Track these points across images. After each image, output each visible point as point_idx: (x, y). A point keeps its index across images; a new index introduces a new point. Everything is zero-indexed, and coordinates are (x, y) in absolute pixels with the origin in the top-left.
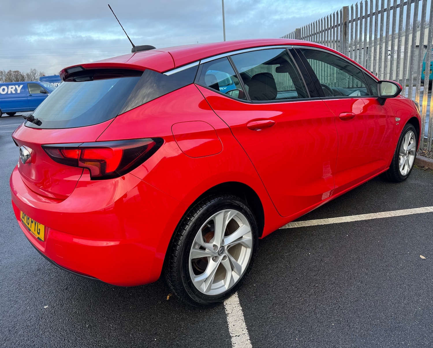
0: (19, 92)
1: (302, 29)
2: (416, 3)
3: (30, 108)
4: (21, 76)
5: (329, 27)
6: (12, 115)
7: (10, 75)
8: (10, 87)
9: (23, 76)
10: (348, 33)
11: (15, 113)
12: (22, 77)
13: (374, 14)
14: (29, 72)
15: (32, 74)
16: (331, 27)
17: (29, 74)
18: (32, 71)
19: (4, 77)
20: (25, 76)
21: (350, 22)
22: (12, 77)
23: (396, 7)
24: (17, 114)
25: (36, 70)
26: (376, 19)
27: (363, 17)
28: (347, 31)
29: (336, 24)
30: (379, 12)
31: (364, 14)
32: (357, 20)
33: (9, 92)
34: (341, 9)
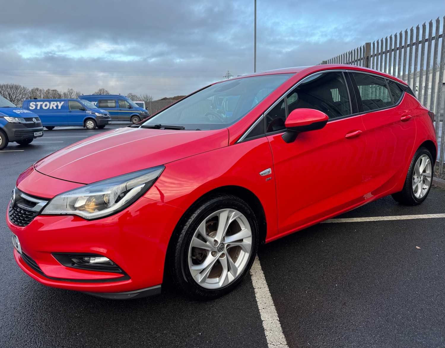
0: (60, 108)
1: (329, 61)
2: (429, 42)
3: (69, 123)
4: (59, 94)
5: (353, 60)
6: (50, 129)
7: (48, 93)
8: (52, 103)
9: (61, 95)
10: (369, 66)
11: (53, 127)
12: (59, 96)
13: (393, 50)
14: (66, 91)
15: (68, 93)
16: (355, 61)
17: (66, 93)
18: (69, 91)
19: (42, 95)
20: (62, 95)
21: (371, 56)
22: (49, 95)
23: (412, 45)
24: (56, 128)
25: (73, 90)
26: (394, 55)
27: (384, 53)
28: (369, 64)
29: (359, 58)
30: (398, 49)
31: (384, 50)
32: (378, 55)
33: (51, 108)
34: (364, 45)
